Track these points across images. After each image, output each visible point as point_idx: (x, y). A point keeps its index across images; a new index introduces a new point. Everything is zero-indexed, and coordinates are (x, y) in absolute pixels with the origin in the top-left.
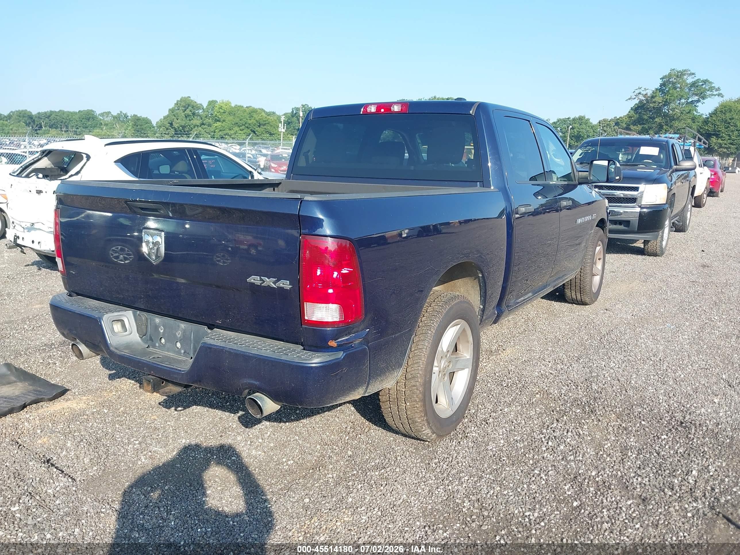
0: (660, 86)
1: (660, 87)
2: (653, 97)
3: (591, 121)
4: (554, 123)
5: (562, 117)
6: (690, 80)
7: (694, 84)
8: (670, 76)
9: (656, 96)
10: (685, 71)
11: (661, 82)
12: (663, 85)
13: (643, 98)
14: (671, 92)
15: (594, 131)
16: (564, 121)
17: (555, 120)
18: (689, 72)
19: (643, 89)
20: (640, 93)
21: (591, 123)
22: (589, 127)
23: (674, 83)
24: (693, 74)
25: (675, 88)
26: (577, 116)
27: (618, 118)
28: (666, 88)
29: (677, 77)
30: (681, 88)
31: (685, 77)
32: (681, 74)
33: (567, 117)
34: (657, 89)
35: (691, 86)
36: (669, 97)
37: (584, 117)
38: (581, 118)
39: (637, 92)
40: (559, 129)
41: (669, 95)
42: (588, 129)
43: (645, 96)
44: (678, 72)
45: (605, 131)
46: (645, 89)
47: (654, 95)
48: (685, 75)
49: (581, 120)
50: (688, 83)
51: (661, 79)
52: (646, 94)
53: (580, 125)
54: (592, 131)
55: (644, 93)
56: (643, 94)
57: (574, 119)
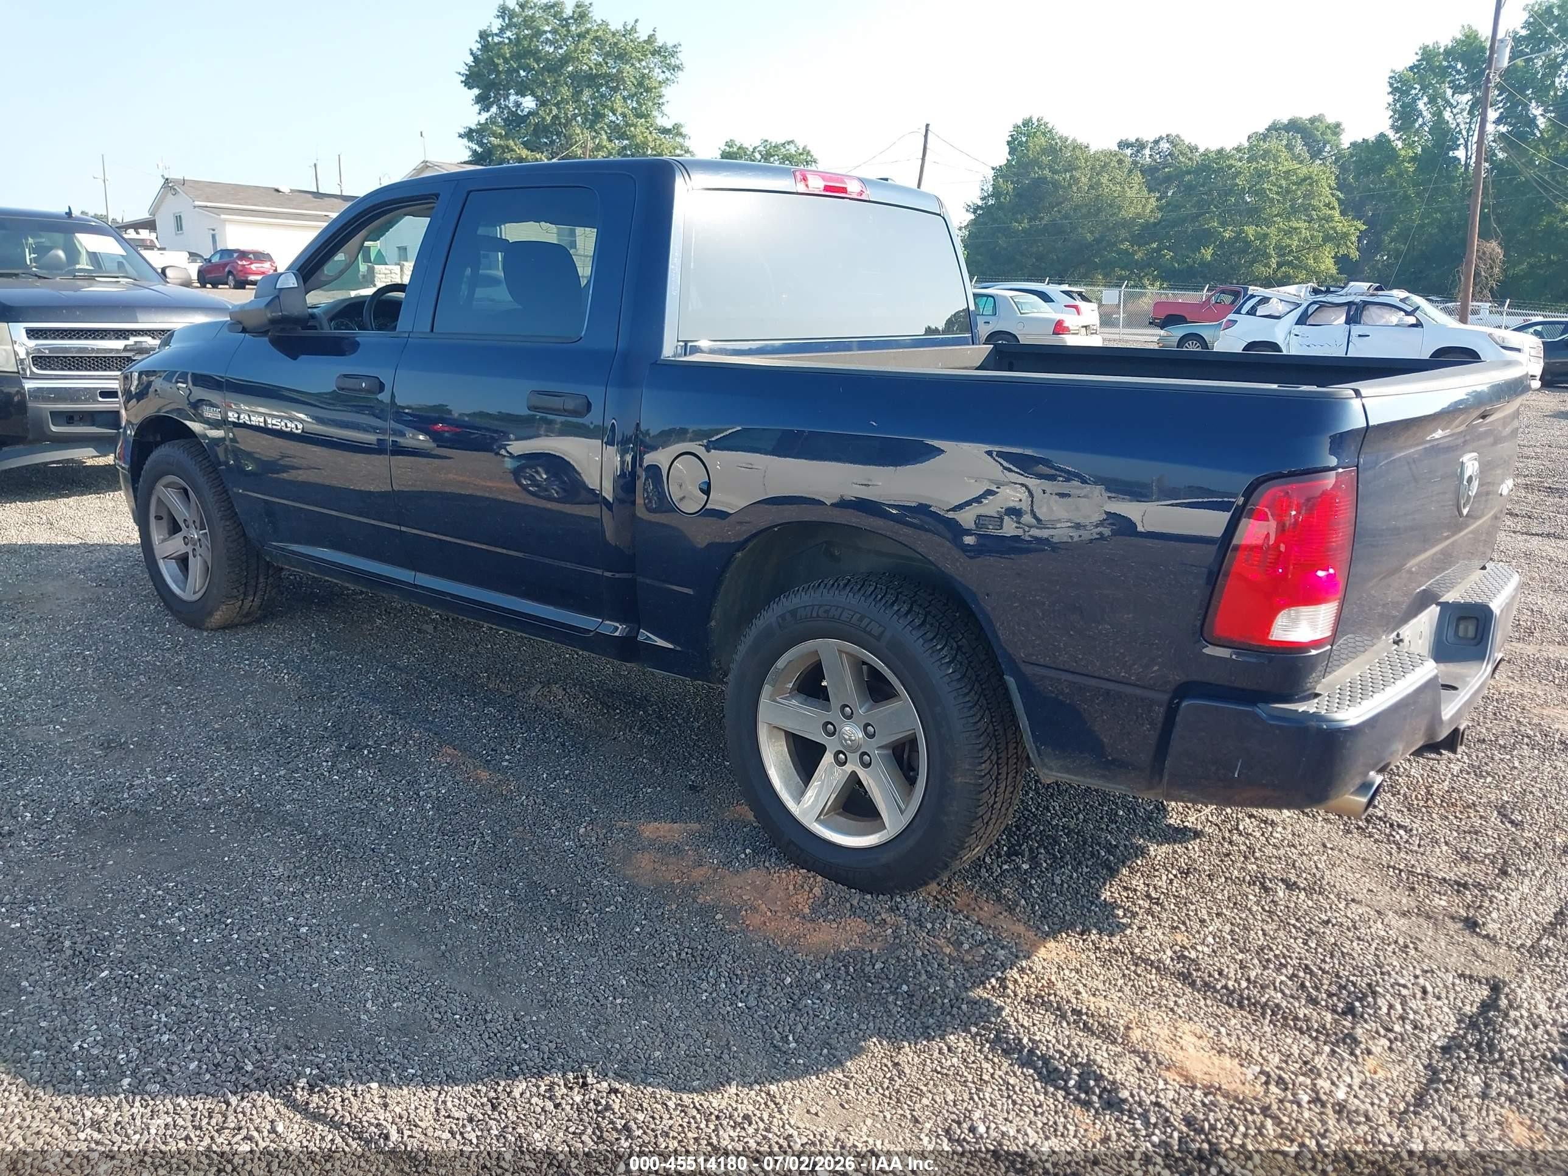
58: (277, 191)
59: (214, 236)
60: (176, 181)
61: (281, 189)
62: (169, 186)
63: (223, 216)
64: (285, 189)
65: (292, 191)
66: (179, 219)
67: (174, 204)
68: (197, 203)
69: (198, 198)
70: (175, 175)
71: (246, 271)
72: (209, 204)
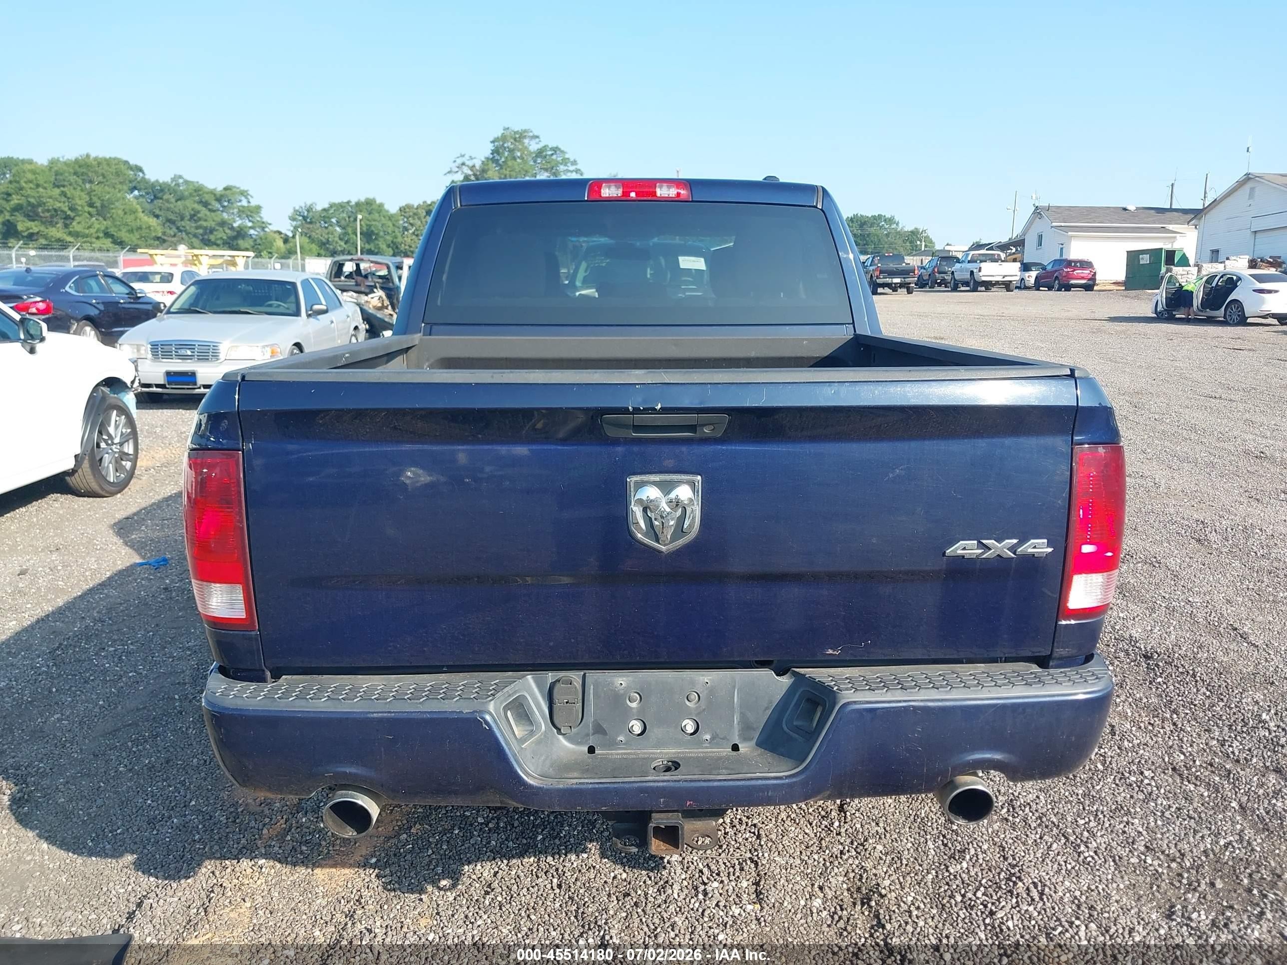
0: (492, 154)
1: (491, 156)
2: (484, 171)
3: (386, 207)
4: (324, 210)
5: (337, 200)
6: (534, 146)
7: (540, 153)
8: (504, 138)
9: (488, 170)
10: (525, 131)
11: (491, 147)
12: (496, 151)
13: (470, 172)
14: (510, 163)
15: (394, 225)
16: (341, 206)
17: (326, 206)
18: (531, 134)
19: (467, 157)
20: (463, 164)
21: (387, 211)
22: (384, 217)
23: (511, 151)
24: (537, 137)
25: (514, 158)
26: (363, 199)
27: (429, 202)
28: (501, 157)
29: (515, 139)
30: (522, 158)
31: (526, 141)
32: (519, 137)
33: (345, 201)
34: (487, 159)
35: (537, 156)
36: (508, 172)
37: (374, 200)
38: (369, 203)
39: (459, 161)
40: (334, 220)
41: (508, 169)
42: (384, 220)
43: (472, 168)
44: (515, 133)
45: (412, 225)
46: (471, 158)
47: (486, 167)
48: (525, 137)
49: (369, 206)
50: (532, 151)
51: (491, 142)
52: (474, 166)
53: (370, 214)
54: (390, 224)
55: (470, 163)
56: (468, 166)
57: (358, 204)
58: (1125, 209)
59: (1062, 249)
60: (1043, 208)
61: (1129, 207)
62: (1038, 212)
63: (1070, 233)
64: (1132, 208)
65: (1137, 209)
66: (1040, 237)
67: (1040, 226)
68: (1054, 224)
69: (1055, 220)
70: (1043, 203)
71: (1069, 276)
72: (1063, 224)
